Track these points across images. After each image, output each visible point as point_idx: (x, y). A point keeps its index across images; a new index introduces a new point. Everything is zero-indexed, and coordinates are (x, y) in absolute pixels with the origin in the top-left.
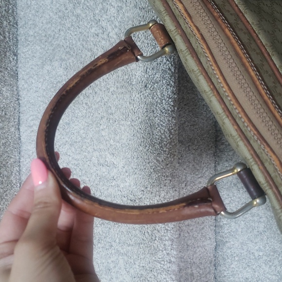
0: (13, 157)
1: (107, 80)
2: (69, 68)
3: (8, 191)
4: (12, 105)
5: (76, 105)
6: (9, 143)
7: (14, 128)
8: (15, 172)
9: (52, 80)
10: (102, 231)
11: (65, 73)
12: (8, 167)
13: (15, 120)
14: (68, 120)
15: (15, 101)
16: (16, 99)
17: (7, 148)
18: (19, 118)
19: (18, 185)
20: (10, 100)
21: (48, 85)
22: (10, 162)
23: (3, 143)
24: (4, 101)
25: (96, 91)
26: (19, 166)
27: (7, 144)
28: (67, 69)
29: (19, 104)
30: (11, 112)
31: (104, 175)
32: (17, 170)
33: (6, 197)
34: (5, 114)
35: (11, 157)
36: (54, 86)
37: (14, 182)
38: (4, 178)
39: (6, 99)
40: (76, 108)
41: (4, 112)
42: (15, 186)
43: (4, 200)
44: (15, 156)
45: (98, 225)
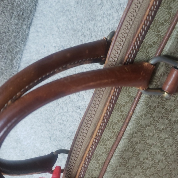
0: (19, 47)
1: (104, 32)
2: (79, 4)
3: (9, 70)
4: (30, 8)
5: (74, 37)
6: (19, 36)
7: (26, 26)
8: (17, 58)
9: (64, 6)
10: (59, 135)
11: (75, 6)
12: (13, 53)
13: (29, 21)
14: (65, 45)
15: (34, 6)
16: (34, 5)
17: (16, 40)
18: (32, 20)
19: (17, 67)
20: (29, 4)
21: (60, 7)
22: (15, 50)
23: (14, 36)
24: (25, 4)
25: (92, 35)
26: (22, 55)
27: (17, 37)
28: (78, 3)
29: (35, 9)
30: (27, 14)
31: (74, 100)
32: (19, 57)
33: (5, 74)
34: (23, 14)
35: (18, 47)
36: (64, 11)
37: (15, 64)
38: (8, 60)
39: (26, 3)
40: (72, 39)
41: (21, 13)
42: (15, 68)
43: (4, 75)
44: (21, 47)
45: (58, 130)
